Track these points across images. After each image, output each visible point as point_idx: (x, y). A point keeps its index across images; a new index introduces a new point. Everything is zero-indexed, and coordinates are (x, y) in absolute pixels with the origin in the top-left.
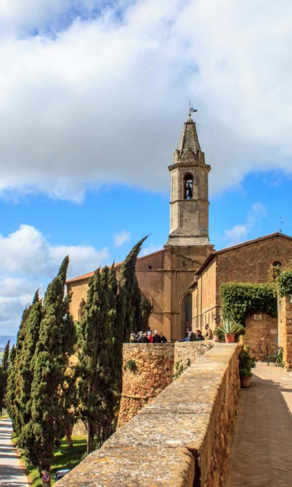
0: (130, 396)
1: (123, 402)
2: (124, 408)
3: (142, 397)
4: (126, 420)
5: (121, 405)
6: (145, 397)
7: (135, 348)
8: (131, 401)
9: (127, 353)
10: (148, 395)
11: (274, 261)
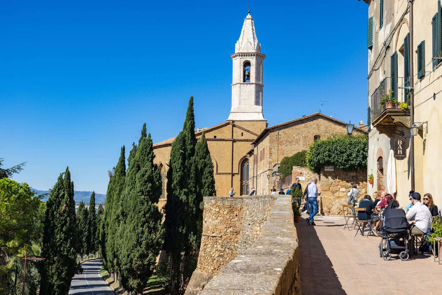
0: (209, 235)
1: (203, 239)
2: (204, 244)
3: (218, 236)
4: (205, 252)
5: (202, 241)
6: (220, 235)
7: (213, 200)
8: (209, 239)
9: (207, 204)
10: (222, 234)
11: (315, 135)
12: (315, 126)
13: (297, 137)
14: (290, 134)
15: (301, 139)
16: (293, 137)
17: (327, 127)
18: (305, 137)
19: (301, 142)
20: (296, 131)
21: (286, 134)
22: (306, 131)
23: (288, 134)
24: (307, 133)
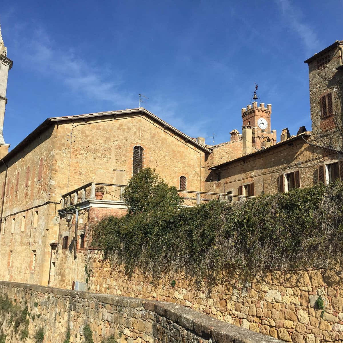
11: (135, 146)
12: (135, 130)
13: (106, 146)
14: (93, 137)
15: (113, 149)
16: (99, 144)
17: (154, 134)
18: (119, 147)
19: (113, 155)
20: (104, 134)
21: (87, 136)
22: (121, 137)
23: (90, 138)
24: (122, 139)
